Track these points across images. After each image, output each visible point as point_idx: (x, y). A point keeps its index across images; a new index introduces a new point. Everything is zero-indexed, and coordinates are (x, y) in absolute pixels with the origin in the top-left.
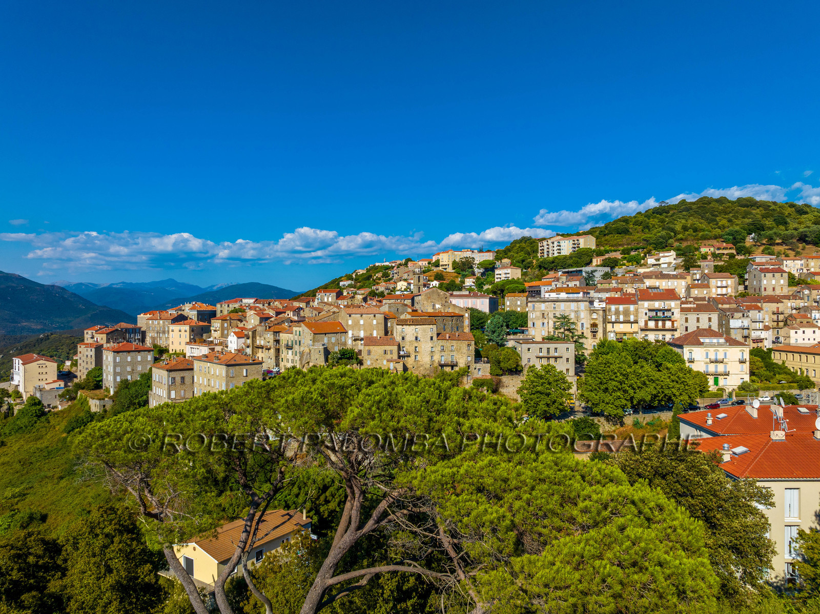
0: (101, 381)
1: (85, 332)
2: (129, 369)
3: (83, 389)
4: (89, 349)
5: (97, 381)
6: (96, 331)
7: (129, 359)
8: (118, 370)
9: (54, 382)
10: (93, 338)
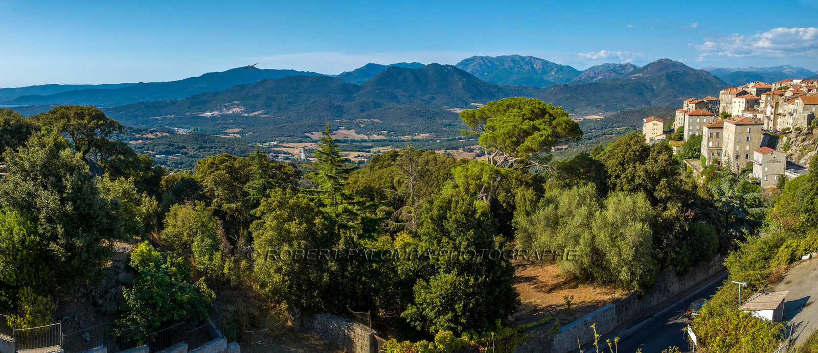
0: (683, 135)
1: (684, 102)
2: (698, 127)
3: (672, 140)
4: (681, 114)
5: (681, 135)
6: (690, 102)
7: (698, 121)
8: (691, 128)
9: (661, 135)
10: (688, 106)
